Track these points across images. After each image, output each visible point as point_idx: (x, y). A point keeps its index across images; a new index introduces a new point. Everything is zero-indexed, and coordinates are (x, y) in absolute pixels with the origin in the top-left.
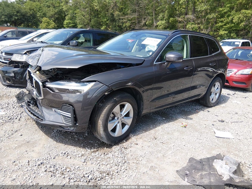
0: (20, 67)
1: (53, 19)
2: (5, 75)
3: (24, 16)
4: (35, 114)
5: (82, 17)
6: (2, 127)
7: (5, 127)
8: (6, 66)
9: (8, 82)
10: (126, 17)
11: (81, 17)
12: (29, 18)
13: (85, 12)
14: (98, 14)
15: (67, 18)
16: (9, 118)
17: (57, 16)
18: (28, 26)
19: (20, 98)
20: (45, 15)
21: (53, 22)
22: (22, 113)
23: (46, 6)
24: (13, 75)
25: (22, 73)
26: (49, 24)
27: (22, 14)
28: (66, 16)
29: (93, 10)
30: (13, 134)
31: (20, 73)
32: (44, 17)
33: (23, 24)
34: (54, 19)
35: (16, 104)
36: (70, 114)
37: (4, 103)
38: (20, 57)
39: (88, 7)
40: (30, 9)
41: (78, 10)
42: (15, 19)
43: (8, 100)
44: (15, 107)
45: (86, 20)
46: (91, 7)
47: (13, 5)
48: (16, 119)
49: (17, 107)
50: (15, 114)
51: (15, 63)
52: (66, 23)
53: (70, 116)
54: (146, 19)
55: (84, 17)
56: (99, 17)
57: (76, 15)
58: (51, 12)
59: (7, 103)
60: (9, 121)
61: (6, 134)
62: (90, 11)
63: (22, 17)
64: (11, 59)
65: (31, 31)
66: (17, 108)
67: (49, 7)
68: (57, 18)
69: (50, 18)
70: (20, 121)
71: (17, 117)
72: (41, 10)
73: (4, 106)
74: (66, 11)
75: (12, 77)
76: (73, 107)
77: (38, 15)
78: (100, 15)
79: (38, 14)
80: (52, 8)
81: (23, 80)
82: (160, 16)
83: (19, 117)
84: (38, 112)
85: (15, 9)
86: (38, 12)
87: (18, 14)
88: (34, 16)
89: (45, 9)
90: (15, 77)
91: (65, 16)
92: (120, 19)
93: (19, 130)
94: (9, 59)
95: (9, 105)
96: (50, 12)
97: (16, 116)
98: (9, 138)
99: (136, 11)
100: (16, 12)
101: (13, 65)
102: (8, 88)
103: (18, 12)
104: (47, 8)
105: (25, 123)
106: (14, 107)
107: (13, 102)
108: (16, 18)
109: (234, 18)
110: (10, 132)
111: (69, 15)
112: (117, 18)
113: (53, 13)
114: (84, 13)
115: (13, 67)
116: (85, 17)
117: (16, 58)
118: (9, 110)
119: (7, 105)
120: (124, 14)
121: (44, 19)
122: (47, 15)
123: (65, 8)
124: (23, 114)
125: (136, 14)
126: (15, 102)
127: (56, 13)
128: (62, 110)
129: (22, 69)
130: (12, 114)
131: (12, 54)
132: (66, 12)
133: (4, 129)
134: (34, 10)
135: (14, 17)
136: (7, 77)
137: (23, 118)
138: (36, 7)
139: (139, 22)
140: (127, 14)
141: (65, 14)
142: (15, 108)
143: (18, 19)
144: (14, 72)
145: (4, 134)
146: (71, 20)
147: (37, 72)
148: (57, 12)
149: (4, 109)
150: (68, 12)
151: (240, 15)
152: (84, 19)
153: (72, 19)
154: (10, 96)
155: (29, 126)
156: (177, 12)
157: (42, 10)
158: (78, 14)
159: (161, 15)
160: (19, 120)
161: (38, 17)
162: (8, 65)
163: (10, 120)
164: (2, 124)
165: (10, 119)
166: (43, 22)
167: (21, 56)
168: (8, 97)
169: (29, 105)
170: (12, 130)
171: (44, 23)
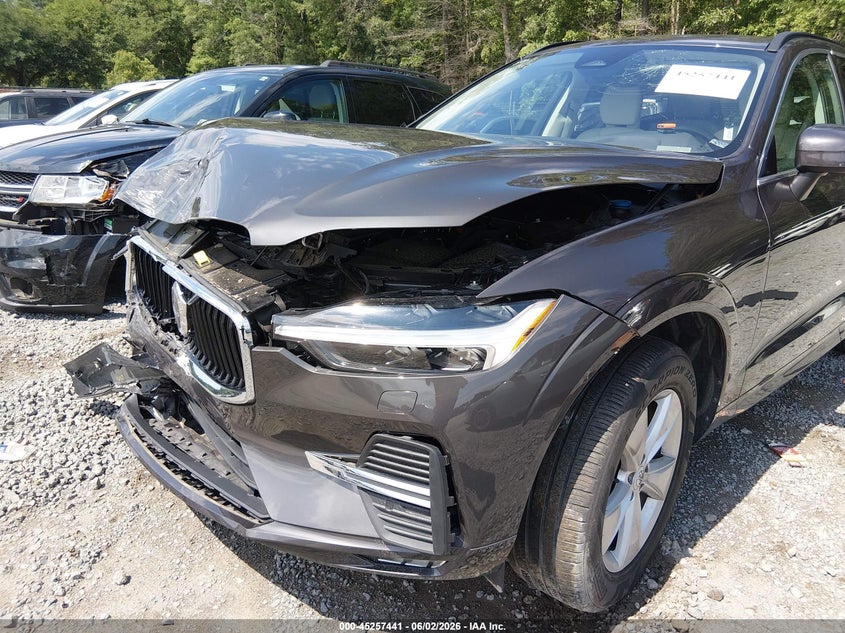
0: (68, 229)
1: (150, 53)
2: (6, 266)
3: (47, 46)
4: (195, 474)
5: (253, 41)
6: (20, 534)
7: (37, 531)
8: (9, 227)
9: (22, 295)
10: (410, 34)
11: (248, 43)
12: (66, 55)
13: (261, 24)
14: (308, 30)
15: (198, 48)
16: (51, 479)
17: (164, 44)
18: (65, 84)
19: (88, 372)
20: (121, 42)
21: (153, 66)
22: (104, 445)
23: (122, 10)
24: (39, 263)
25: (77, 253)
26: (137, 71)
27: (40, 42)
28: (195, 42)
29: (288, 18)
30: (80, 577)
31: (67, 253)
32: (117, 49)
33: (46, 78)
34: (153, 56)
35: (68, 396)
36: (426, 491)
37: (16, 398)
38: (64, 188)
39: (270, 8)
40: (69, 24)
41: (237, 19)
42: (18, 59)
43: (30, 382)
44: (69, 414)
45: (266, 53)
46: (283, 6)
47: (8, 11)
48: (83, 478)
49: (76, 414)
50: (72, 457)
51: (44, 212)
52: (197, 66)
53: (427, 504)
54: (479, 40)
55: (257, 41)
56: (313, 38)
57: (232, 36)
58: (143, 29)
59: (29, 396)
60: (51, 495)
61: (49, 581)
62: (278, 23)
63: (41, 51)
64: (26, 197)
65: (81, 95)
66: (77, 420)
67: (134, 16)
68: (162, 51)
69: (140, 51)
70: (103, 491)
71: (88, 468)
72: (108, 24)
73: (17, 414)
74: (195, 24)
75: (37, 273)
76: (443, 453)
77: (97, 45)
78: (316, 34)
79: (99, 39)
80: (144, 16)
81: (83, 285)
82: (531, 26)
83: (97, 469)
84: (209, 462)
85: (15, 23)
86: (98, 32)
87: (29, 42)
88: (83, 47)
89: (120, 22)
90: (49, 272)
91: (192, 42)
92: (386, 43)
93: (109, 546)
94: (18, 196)
95: (39, 403)
96: (138, 31)
97: (83, 466)
98: (65, 606)
99: (440, 14)
100: (19, 34)
101: (38, 223)
102: (23, 319)
103: (25, 35)
104: (126, 17)
105: (129, 504)
106: (65, 417)
107: (57, 390)
108: (22, 55)
109: (792, 23)
110: (64, 564)
111: (206, 40)
112: (376, 42)
113: (150, 33)
114: (257, 29)
115: (37, 230)
116: (263, 42)
117: (49, 191)
118: (43, 434)
119: (29, 409)
120: (397, 25)
121: (121, 57)
122: (130, 42)
123: (189, 16)
124: (109, 448)
125: (444, 22)
126: (66, 390)
127: (159, 34)
128: (367, 467)
129: (79, 239)
130: (59, 458)
131: (30, 177)
132: (192, 30)
133: (33, 548)
134: (82, 26)
135: (13, 52)
136: (18, 274)
137: (117, 471)
138: (89, 14)
139: (454, 51)
140: (410, 25)
141: (190, 35)
142: (69, 420)
143: (28, 60)
144: (43, 251)
145: (37, 579)
146: (212, 54)
147: (196, 255)
148: (163, 30)
149: (18, 429)
150: (200, 27)
151: (814, 12)
152: (257, 50)
153: (218, 51)
154: (35, 358)
155: (153, 518)
156: (589, 10)
157: (109, 27)
158: (237, 34)
159: (532, 23)
160: (100, 486)
161: (97, 49)
162: (16, 224)
163: (56, 490)
164: (19, 515)
165: (53, 486)
166: (116, 68)
167: (68, 185)
168: (29, 362)
169: (148, 415)
170: (73, 551)
171: (122, 68)
